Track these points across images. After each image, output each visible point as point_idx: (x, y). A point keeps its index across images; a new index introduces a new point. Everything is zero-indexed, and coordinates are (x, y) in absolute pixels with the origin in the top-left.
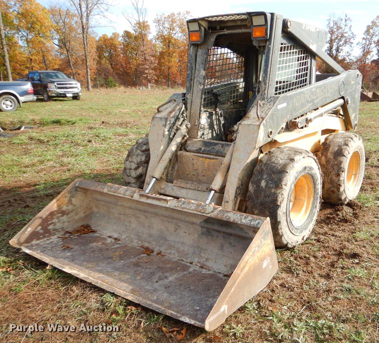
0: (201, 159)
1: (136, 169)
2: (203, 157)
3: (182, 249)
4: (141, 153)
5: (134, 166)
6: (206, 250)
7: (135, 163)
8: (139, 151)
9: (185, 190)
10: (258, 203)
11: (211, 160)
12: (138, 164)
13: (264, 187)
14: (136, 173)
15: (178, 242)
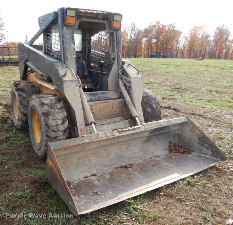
0: (98, 104)
1: (63, 124)
2: (100, 103)
3: (136, 156)
4: (60, 111)
5: (60, 122)
6: (148, 149)
7: (60, 119)
8: (57, 110)
9: (105, 125)
10: (155, 116)
11: (105, 103)
12: (63, 120)
13: (155, 107)
14: (64, 127)
15: (131, 154)
